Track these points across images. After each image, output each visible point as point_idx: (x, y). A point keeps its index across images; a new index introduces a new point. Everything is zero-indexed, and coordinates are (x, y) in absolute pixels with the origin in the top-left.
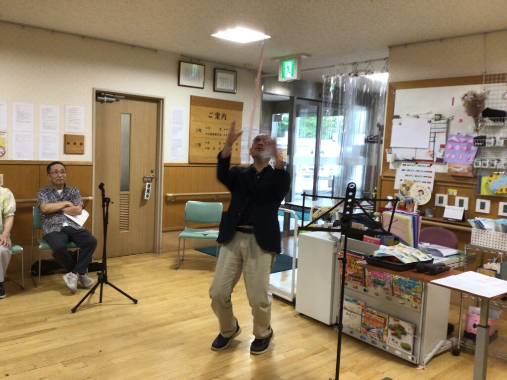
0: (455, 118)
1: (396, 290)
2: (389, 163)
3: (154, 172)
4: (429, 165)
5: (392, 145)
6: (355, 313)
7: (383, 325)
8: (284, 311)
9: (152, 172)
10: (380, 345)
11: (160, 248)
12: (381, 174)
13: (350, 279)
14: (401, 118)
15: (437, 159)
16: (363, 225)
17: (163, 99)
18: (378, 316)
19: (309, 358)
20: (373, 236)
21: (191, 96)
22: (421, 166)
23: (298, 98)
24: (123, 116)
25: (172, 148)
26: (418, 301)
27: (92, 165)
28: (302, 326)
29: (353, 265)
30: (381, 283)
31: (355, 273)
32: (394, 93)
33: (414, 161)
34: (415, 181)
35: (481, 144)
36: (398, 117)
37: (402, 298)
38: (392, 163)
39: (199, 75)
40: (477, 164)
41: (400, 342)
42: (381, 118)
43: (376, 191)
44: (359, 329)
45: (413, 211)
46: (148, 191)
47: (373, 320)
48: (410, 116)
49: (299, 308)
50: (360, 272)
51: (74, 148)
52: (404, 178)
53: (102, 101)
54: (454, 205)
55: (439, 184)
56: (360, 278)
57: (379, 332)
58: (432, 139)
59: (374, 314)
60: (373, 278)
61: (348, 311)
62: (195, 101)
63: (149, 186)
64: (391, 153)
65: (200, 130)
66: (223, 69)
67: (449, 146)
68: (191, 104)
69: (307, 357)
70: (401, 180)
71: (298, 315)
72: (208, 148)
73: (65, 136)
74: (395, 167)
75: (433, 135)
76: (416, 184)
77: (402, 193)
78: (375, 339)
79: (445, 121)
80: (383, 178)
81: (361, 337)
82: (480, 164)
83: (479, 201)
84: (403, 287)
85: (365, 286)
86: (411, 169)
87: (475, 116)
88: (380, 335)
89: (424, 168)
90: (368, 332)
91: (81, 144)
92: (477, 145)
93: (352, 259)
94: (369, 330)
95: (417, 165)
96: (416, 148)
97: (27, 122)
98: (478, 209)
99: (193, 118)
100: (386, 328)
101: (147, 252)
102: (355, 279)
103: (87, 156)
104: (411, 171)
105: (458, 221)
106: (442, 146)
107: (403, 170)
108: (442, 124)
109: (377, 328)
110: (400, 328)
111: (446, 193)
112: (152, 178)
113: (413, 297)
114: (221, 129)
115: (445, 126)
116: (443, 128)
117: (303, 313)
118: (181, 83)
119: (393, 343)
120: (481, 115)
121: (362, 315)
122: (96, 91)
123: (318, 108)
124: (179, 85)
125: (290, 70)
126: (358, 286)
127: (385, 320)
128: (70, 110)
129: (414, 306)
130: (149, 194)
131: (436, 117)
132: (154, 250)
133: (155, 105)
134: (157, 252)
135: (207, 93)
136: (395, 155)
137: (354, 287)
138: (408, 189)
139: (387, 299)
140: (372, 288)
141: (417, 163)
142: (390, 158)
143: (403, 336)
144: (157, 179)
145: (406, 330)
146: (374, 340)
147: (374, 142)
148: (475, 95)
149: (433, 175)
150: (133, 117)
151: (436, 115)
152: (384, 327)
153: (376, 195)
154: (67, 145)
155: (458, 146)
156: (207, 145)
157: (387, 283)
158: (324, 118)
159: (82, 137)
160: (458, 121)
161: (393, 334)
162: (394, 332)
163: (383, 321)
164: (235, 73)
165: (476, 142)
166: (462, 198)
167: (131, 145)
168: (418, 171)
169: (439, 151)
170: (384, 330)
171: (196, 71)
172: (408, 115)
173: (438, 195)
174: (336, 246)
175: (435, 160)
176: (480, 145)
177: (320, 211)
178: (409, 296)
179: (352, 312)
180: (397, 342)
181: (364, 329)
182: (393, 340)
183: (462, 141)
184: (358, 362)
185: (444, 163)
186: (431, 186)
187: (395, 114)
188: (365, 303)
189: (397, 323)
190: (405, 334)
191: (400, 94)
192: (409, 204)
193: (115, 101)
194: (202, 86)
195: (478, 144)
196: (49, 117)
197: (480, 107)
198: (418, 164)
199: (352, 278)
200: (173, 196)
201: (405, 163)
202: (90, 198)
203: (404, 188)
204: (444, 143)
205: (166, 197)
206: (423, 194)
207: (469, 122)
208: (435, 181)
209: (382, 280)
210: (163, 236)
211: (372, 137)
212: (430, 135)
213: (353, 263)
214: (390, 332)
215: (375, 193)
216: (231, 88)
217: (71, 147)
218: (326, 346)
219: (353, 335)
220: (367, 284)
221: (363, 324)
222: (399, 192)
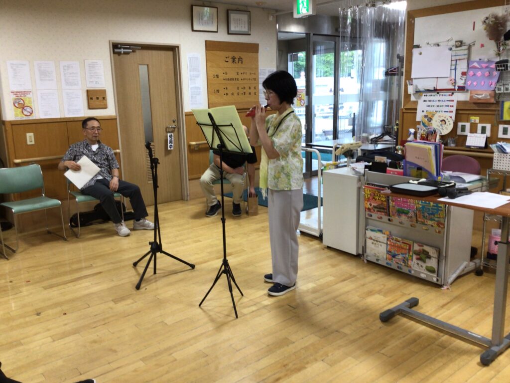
0: (475, 43)
1: (419, 218)
2: (410, 95)
3: (176, 122)
4: (451, 94)
5: (413, 76)
6: (380, 242)
7: (408, 251)
8: (312, 245)
9: (174, 122)
10: (405, 270)
11: (188, 196)
12: (402, 107)
13: (374, 211)
14: (421, 47)
15: (458, 86)
16: (386, 158)
17: (178, 47)
18: (403, 243)
19: (338, 285)
20: (396, 168)
21: (206, 41)
22: (443, 95)
23: (314, 34)
24: (140, 67)
25: (192, 97)
26: (442, 226)
27: (116, 119)
28: (330, 257)
29: (377, 198)
30: (405, 212)
31: (379, 205)
32: (413, 22)
33: (436, 91)
34: (436, 111)
35: (503, 68)
36: (418, 46)
37: (426, 225)
38: (414, 94)
39: (212, 19)
40: (499, 89)
41: (424, 265)
42: (401, 49)
43: (397, 125)
44: (385, 257)
45: (435, 141)
46: (171, 142)
47: (399, 247)
48: (430, 45)
49: (326, 241)
50: (384, 203)
51: (97, 103)
52: (426, 109)
53: (119, 54)
54: (476, 132)
55: (461, 112)
56: (384, 209)
57: (404, 258)
58: (453, 67)
59: (399, 241)
60: (397, 207)
61: (374, 240)
62: (210, 46)
63: (171, 136)
64: (412, 85)
65: (217, 76)
66: (236, 10)
67: (471, 73)
68: (206, 50)
69: (336, 284)
70: (423, 111)
71: (325, 248)
72: (227, 94)
73: (88, 91)
74: (416, 98)
75: (454, 63)
76: (438, 114)
77: (424, 124)
78: (401, 264)
79: (466, 47)
80: (404, 111)
81: (387, 263)
82: (502, 88)
83: (501, 127)
84: (426, 214)
85: (389, 216)
86: (432, 99)
87: (497, 40)
88: (405, 261)
89: (446, 97)
90: (394, 259)
91: (104, 98)
92: (499, 70)
93: (375, 192)
94: (394, 256)
95: (438, 95)
96: (437, 78)
97: (49, 80)
98: (501, 135)
99: (209, 64)
100: (411, 254)
101: (176, 200)
102: (379, 210)
103: (111, 111)
104: (433, 101)
105: (480, 148)
106: (464, 74)
107: (424, 101)
108: (463, 51)
109: (402, 254)
110: (425, 253)
111: (468, 121)
112: (174, 128)
113: (436, 223)
114: (238, 74)
115: (466, 52)
116: (464, 55)
117: (330, 246)
118: (195, 29)
119: (418, 267)
120: (503, 38)
121: (387, 244)
122: (113, 43)
123: (335, 43)
124: (193, 30)
125: (305, 5)
126: (382, 216)
127: (410, 246)
128: (89, 64)
129: (437, 231)
130: (173, 145)
131: (457, 43)
132: (182, 197)
133: (170, 53)
134: (186, 199)
135: (222, 37)
136: (416, 86)
137: (378, 218)
138: (430, 120)
139: (412, 226)
140: (397, 217)
141: (438, 93)
142: (411, 90)
143: (427, 260)
144: (179, 129)
145: (431, 254)
146: (399, 265)
147: (394, 75)
148: (496, 18)
149: (455, 104)
150: (150, 67)
151: (456, 42)
152: (409, 253)
153: (398, 129)
154: (90, 101)
155: (480, 72)
156: (226, 91)
157: (410, 211)
158: (342, 54)
159: (103, 92)
160: (480, 45)
161: (417, 259)
162: (418, 257)
163: (408, 248)
164: (248, 13)
165: (498, 67)
166: (484, 125)
167: (152, 95)
168: (439, 101)
169: (461, 79)
170: (409, 256)
171: (208, 14)
172: (428, 44)
173: (460, 124)
174: (359, 180)
175: (457, 88)
176: (502, 70)
177: (343, 148)
178: (433, 222)
179: (377, 241)
180: (421, 266)
181: (389, 256)
182: (418, 264)
183: (484, 67)
184: (385, 285)
185: (466, 90)
186: (453, 115)
187: (415, 44)
188: (390, 232)
189: (421, 248)
190: (429, 257)
191: (419, 22)
192: (432, 135)
193: (131, 52)
194: (216, 30)
195: (500, 68)
196: (70, 74)
197: (502, 30)
198: (440, 94)
199: (376, 210)
200: (196, 144)
201: (426, 94)
202: (118, 151)
203: (426, 119)
204: (465, 70)
205: (189, 146)
206: (445, 124)
207: (491, 46)
208: (457, 110)
209: (406, 209)
210: (189, 184)
211: (392, 69)
212: (451, 63)
213: (377, 195)
214: (415, 257)
215: (397, 127)
216: (245, 29)
217: (95, 102)
218: (354, 273)
219: (379, 262)
220: (391, 214)
221: (389, 252)
222: (421, 123)
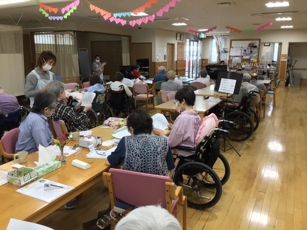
0: (245, 47)
3: (172, 63)
15: (242, 56)
17: (174, 44)
21: (178, 43)
25: (175, 57)
27: (167, 62)
32: (231, 42)
33: (237, 56)
36: (233, 47)
39: (179, 37)
48: (235, 47)
52: (235, 60)
54: (245, 65)
58: (241, 52)
66: (181, 34)
68: (178, 45)
74: (232, 58)
79: (243, 48)
82: (251, 56)
87: (250, 47)
89: (239, 58)
91: (166, 57)
97: (160, 52)
99: (178, 48)
104: (236, 58)
111: (244, 63)
114: (181, 51)
118: (177, 39)
120: (252, 47)
124: (176, 39)
135: (180, 41)
144: (172, 65)
149: (241, 59)
150: (169, 49)
151: (241, 47)
156: (180, 55)
159: (166, 55)
166: (247, 63)
173: (242, 63)
186: (241, 61)
191: (233, 42)
204: (243, 53)
216: (183, 39)
